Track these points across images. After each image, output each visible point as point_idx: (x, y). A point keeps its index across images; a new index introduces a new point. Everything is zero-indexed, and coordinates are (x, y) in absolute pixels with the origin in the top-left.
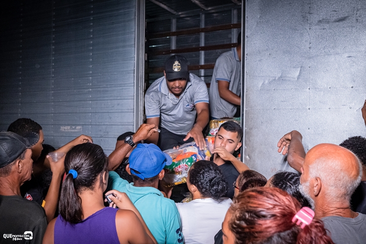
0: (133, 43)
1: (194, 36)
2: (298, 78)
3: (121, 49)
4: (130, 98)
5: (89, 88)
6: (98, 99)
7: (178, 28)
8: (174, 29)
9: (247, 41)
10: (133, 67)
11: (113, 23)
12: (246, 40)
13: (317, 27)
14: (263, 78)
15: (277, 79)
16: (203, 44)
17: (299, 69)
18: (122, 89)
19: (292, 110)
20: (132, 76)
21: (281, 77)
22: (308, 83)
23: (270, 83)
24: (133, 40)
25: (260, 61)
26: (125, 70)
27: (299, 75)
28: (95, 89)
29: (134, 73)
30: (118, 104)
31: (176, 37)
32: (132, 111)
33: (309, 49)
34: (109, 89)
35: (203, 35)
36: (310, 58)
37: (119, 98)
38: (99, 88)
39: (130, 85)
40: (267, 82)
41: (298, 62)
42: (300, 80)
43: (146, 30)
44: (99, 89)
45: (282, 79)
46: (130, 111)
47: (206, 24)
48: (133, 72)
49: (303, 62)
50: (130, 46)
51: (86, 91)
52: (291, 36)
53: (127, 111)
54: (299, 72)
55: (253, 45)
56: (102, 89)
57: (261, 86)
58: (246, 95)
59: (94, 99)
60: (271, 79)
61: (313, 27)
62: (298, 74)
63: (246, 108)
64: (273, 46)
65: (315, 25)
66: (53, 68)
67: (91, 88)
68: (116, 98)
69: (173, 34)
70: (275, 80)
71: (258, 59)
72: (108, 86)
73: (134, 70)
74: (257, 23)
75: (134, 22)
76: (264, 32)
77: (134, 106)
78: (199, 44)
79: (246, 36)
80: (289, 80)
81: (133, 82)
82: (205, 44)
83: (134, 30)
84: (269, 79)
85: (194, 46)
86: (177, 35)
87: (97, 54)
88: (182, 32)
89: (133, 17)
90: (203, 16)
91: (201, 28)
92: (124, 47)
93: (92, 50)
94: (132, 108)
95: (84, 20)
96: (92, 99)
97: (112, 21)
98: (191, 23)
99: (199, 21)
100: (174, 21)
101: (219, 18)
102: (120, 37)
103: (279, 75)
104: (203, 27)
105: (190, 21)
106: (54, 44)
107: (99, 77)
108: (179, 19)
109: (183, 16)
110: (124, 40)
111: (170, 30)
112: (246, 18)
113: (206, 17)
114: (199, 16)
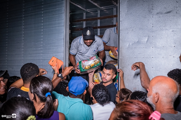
0: (64, 25)
1: (95, 21)
2: (147, 42)
3: (57, 28)
4: (62, 52)
5: (41, 47)
6: (46, 53)
7: (86, 17)
8: (84, 18)
9: (121, 23)
10: (63, 37)
11: (53, 15)
12: (120, 23)
13: (156, 16)
14: (129, 42)
15: (136, 42)
17: (147, 37)
18: (58, 48)
19: (144, 58)
20: (63, 41)
21: (138, 41)
22: (152, 45)
23: (132, 44)
24: (63, 23)
25: (128, 33)
26: (59, 38)
27: (147, 41)
28: (44, 48)
30: (56, 55)
31: (85, 21)
32: (63, 59)
33: (152, 27)
34: (52, 48)
35: (99, 21)
36: (153, 32)
38: (46, 47)
39: (62, 46)
40: (131, 44)
41: (147, 34)
42: (148, 43)
43: (70, 18)
44: (46, 48)
45: (139, 42)
47: (100, 15)
48: (63, 39)
49: (149, 34)
50: (62, 26)
51: (40, 48)
52: (143, 21)
53: (60, 58)
54: (147, 39)
55: (124, 26)
56: (48, 48)
57: (128, 46)
58: (120, 51)
59: (44, 53)
60: (133, 42)
61: (154, 16)
62: (146, 40)
63: (121, 57)
64: (134, 26)
65: (155, 15)
66: (23, 37)
67: (42, 47)
68: (55, 52)
69: (84, 20)
70: (135, 43)
71: (126, 32)
72: (51, 46)
73: (64, 38)
74: (126, 14)
75: (64, 14)
76: (129, 19)
77: (64, 56)
78: (97, 25)
79: (120, 21)
80: (142, 43)
81: (63, 44)
82: (100, 25)
83: (64, 18)
84: (132, 43)
85: (95, 26)
86: (86, 21)
87: (45, 30)
88: (88, 19)
89: (63, 12)
90: (99, 11)
91: (98, 17)
92: (59, 26)
93: (43, 28)
94: (63, 57)
95: (39, 13)
96: (43, 53)
97: (53, 14)
98: (93, 15)
99: (97, 14)
100: (85, 14)
101: (107, 12)
102: (57, 22)
103: (137, 40)
104: (99, 17)
105: (92, 14)
106: (24, 25)
107: (46, 42)
108: (87, 13)
109: (89, 11)
110: (59, 23)
111: (83, 18)
112: (120, 12)
113: (100, 12)
114: (97, 11)
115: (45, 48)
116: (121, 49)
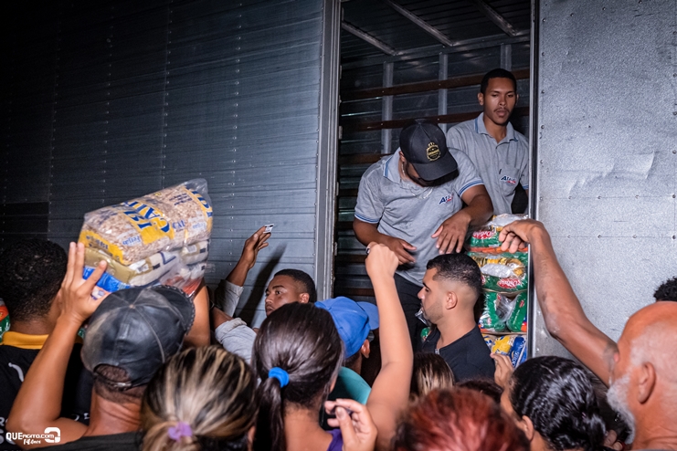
0: (317, 106)
1: (428, 96)
2: (650, 175)
3: (291, 118)
4: (309, 210)
5: (230, 192)
6: (247, 212)
7: (395, 80)
8: (388, 83)
9: (543, 101)
10: (315, 152)
11: (278, 69)
12: (540, 99)
14: (576, 174)
15: (604, 175)
16: (443, 111)
17: (652, 156)
18: (294, 194)
19: (638, 240)
20: (314, 170)
21: (613, 172)
22: (671, 185)
23: (590, 184)
24: (317, 100)
25: (570, 139)
26: (298, 157)
27: (652, 169)
28: (241, 194)
29: (317, 163)
30: (285, 223)
31: (392, 96)
32: (312, 236)
34: (269, 193)
35: (444, 94)
36: (675, 134)
37: (286, 211)
38: (249, 191)
39: (309, 186)
40: (583, 182)
41: (650, 143)
42: (654, 178)
43: (341, 81)
44: (249, 194)
45: (615, 176)
46: (307, 235)
47: (450, 72)
48: (314, 160)
49: (661, 143)
50: (309, 112)
51: (225, 196)
52: (633, 90)
53: (302, 235)
54: (651, 162)
55: (555, 110)
56: (254, 194)
57: (572, 191)
58: (540, 209)
59: (239, 212)
60: (593, 176)
62: (649, 166)
64: (596, 110)
66: (163, 153)
67: (235, 192)
68: (280, 211)
69: (388, 92)
70: (600, 178)
71: (565, 136)
72: (268, 188)
73: (317, 157)
74: (564, 66)
75: (318, 66)
76: (578, 83)
77: (315, 227)
78: (437, 111)
79: (540, 92)
80: (631, 179)
81: (314, 180)
82: (448, 110)
83: (318, 81)
84: (589, 177)
85: (427, 115)
86: (395, 95)
87: (247, 127)
88: (403, 87)
89: (316, 57)
90: (445, 58)
91: (440, 80)
92: (298, 113)
93: (238, 120)
94: (312, 231)
95: (224, 64)
96: (236, 213)
97: (277, 66)
98: (420, 71)
99: (438, 67)
100: (389, 68)
101: (475, 62)
102: (292, 94)
103: (610, 169)
104: (445, 78)
105: (419, 68)
106: (167, 109)
107: (249, 170)
108: (399, 64)
109: (406, 58)
110: (300, 102)
111: (381, 85)
112: (541, 56)
113: (449, 60)
114: (437, 57)
115: (244, 194)
116: (541, 200)
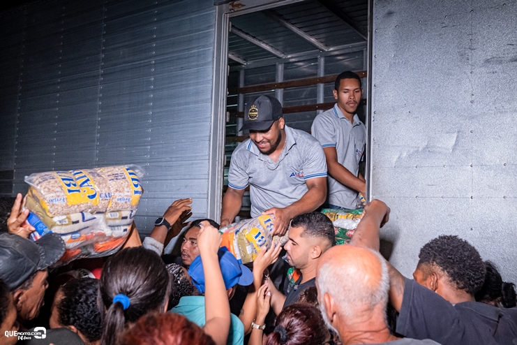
0: (210, 97)
1: (309, 89)
2: (454, 149)
3: (192, 106)
4: (204, 177)
5: (146, 162)
6: (159, 178)
7: (285, 77)
8: (280, 79)
9: (375, 92)
10: (209, 131)
11: (182, 68)
12: (373, 91)
13: (483, 69)
14: (400, 149)
15: (420, 150)
16: (321, 101)
17: (455, 135)
18: (192, 164)
19: (445, 199)
20: (207, 146)
21: (427, 147)
22: (469, 157)
23: (410, 156)
24: (210, 92)
25: (395, 122)
26: (196, 135)
27: (455, 145)
28: (154, 164)
29: (210, 140)
30: (186, 186)
31: (282, 89)
32: (206, 196)
33: (470, 104)
34: (175, 163)
35: (321, 87)
36: (472, 118)
37: (187, 177)
38: (160, 162)
39: (204, 158)
40: (405, 154)
41: (454, 125)
42: (457, 152)
44: (159, 164)
45: (428, 150)
46: (202, 196)
47: (326, 71)
48: (208, 138)
49: (461, 125)
50: (205, 101)
52: (442, 84)
53: (198, 196)
54: (455, 139)
55: (384, 99)
56: (164, 164)
57: (396, 162)
58: (373, 175)
59: (152, 178)
60: (412, 150)
61: (477, 70)
62: (453, 142)
63: (373, 195)
64: (414, 99)
65: (481, 67)
66: (98, 133)
67: (149, 162)
68: (183, 177)
69: (280, 86)
70: (417, 151)
71: (392, 119)
72: (173, 159)
73: (210, 136)
74: (391, 66)
75: (211, 66)
76: (401, 79)
77: (208, 189)
78: (316, 101)
79: (373, 85)
80: (440, 153)
81: (207, 154)
82: (325, 99)
83: (211, 78)
84: (409, 151)
85: (309, 104)
86: (284, 88)
87: (159, 113)
88: (291, 82)
89: (210, 59)
90: (322, 61)
91: (318, 76)
92: (196, 102)
93: (153, 108)
94: (206, 192)
95: (143, 65)
96: (150, 178)
97: (182, 66)
98: (305, 69)
99: (317, 67)
100: (280, 68)
101: (346, 63)
102: (191, 88)
103: (424, 144)
104: (322, 75)
105: (304, 67)
106: (101, 99)
107: (160, 146)
108: (288, 64)
109: (294, 60)
110: (197, 93)
111: (274, 81)
112: (373, 57)
113: (326, 62)
114: (316, 60)
115: (156, 164)
116: (374, 169)
